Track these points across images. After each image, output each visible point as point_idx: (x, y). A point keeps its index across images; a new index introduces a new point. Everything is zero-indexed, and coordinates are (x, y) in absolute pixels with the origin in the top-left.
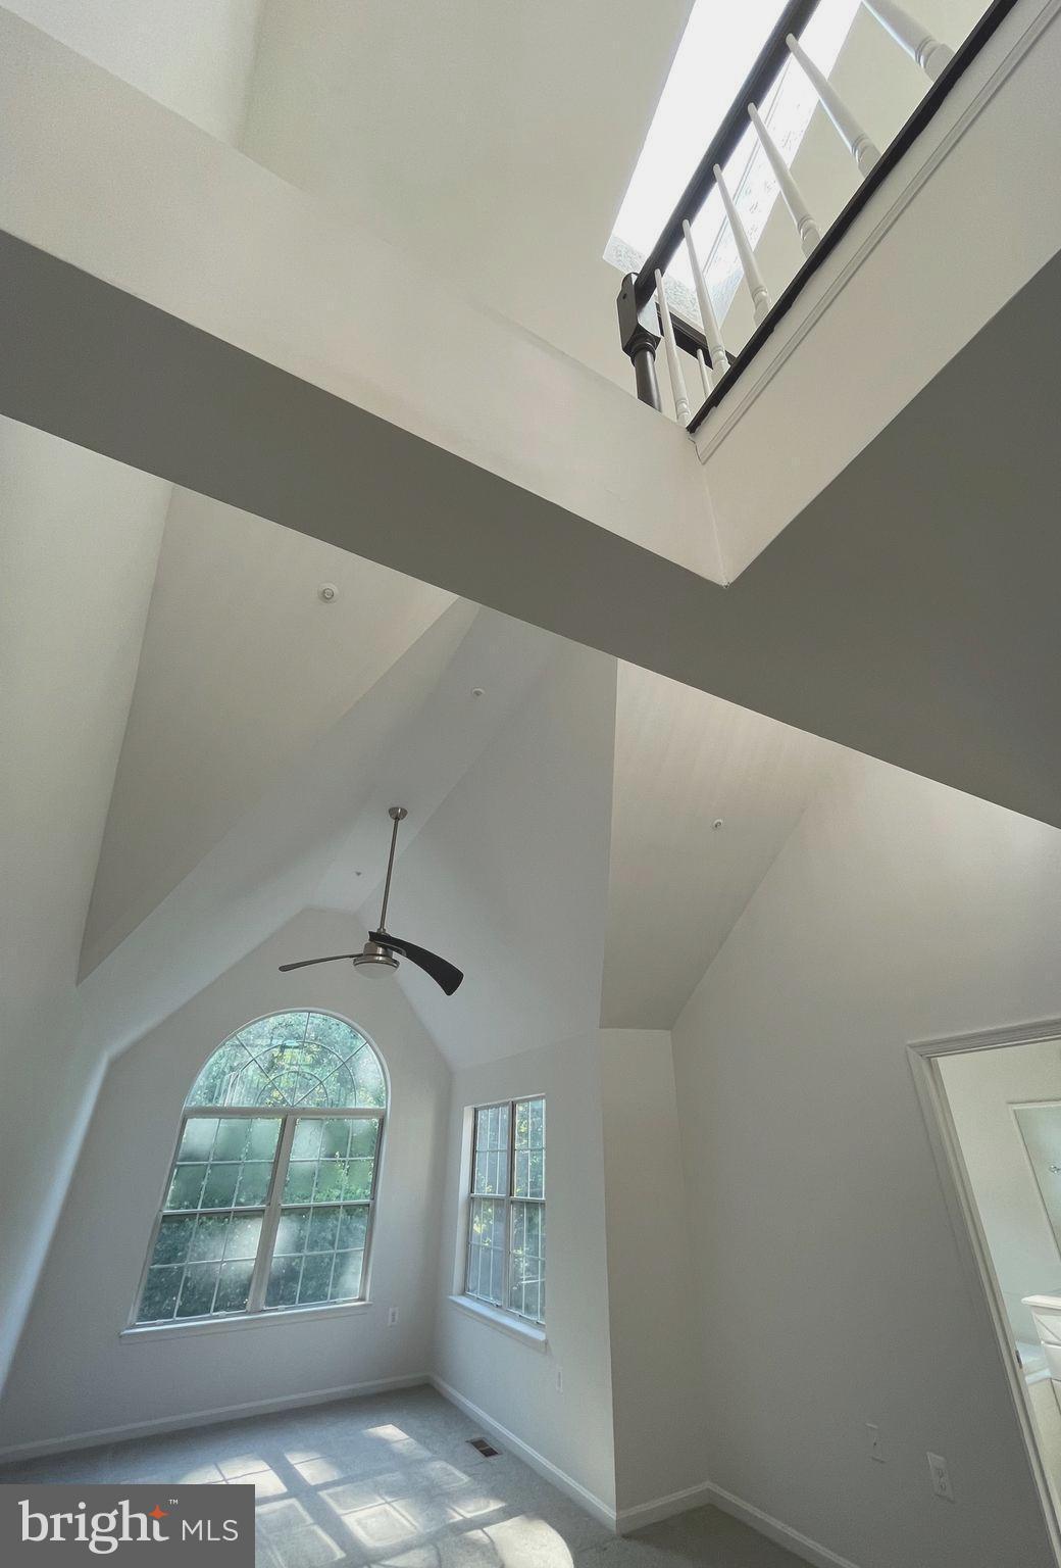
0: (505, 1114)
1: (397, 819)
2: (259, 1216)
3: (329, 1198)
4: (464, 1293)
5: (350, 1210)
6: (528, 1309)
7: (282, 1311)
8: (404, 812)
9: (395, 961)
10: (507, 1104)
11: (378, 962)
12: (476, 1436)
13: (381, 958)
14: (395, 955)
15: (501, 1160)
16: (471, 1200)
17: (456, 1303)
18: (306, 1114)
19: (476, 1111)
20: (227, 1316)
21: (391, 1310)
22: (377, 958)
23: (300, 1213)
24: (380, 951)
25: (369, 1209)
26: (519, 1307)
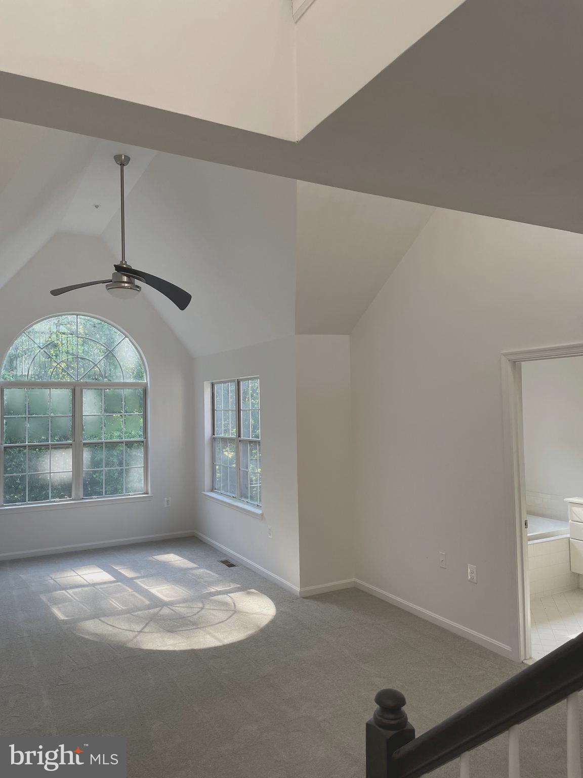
0: (232, 387)
1: (122, 165)
2: (69, 447)
3: (111, 437)
4: (213, 489)
5: (129, 444)
6: (252, 498)
7: (95, 499)
8: (128, 159)
9: (138, 287)
10: (233, 381)
11: (124, 287)
12: (224, 559)
13: (126, 285)
14: (137, 282)
15: (232, 415)
16: (213, 439)
17: (208, 496)
18: (88, 386)
19: (213, 385)
20: (60, 501)
21: (166, 499)
22: (123, 285)
23: (94, 446)
24: (125, 279)
25: (144, 444)
26: (246, 497)
